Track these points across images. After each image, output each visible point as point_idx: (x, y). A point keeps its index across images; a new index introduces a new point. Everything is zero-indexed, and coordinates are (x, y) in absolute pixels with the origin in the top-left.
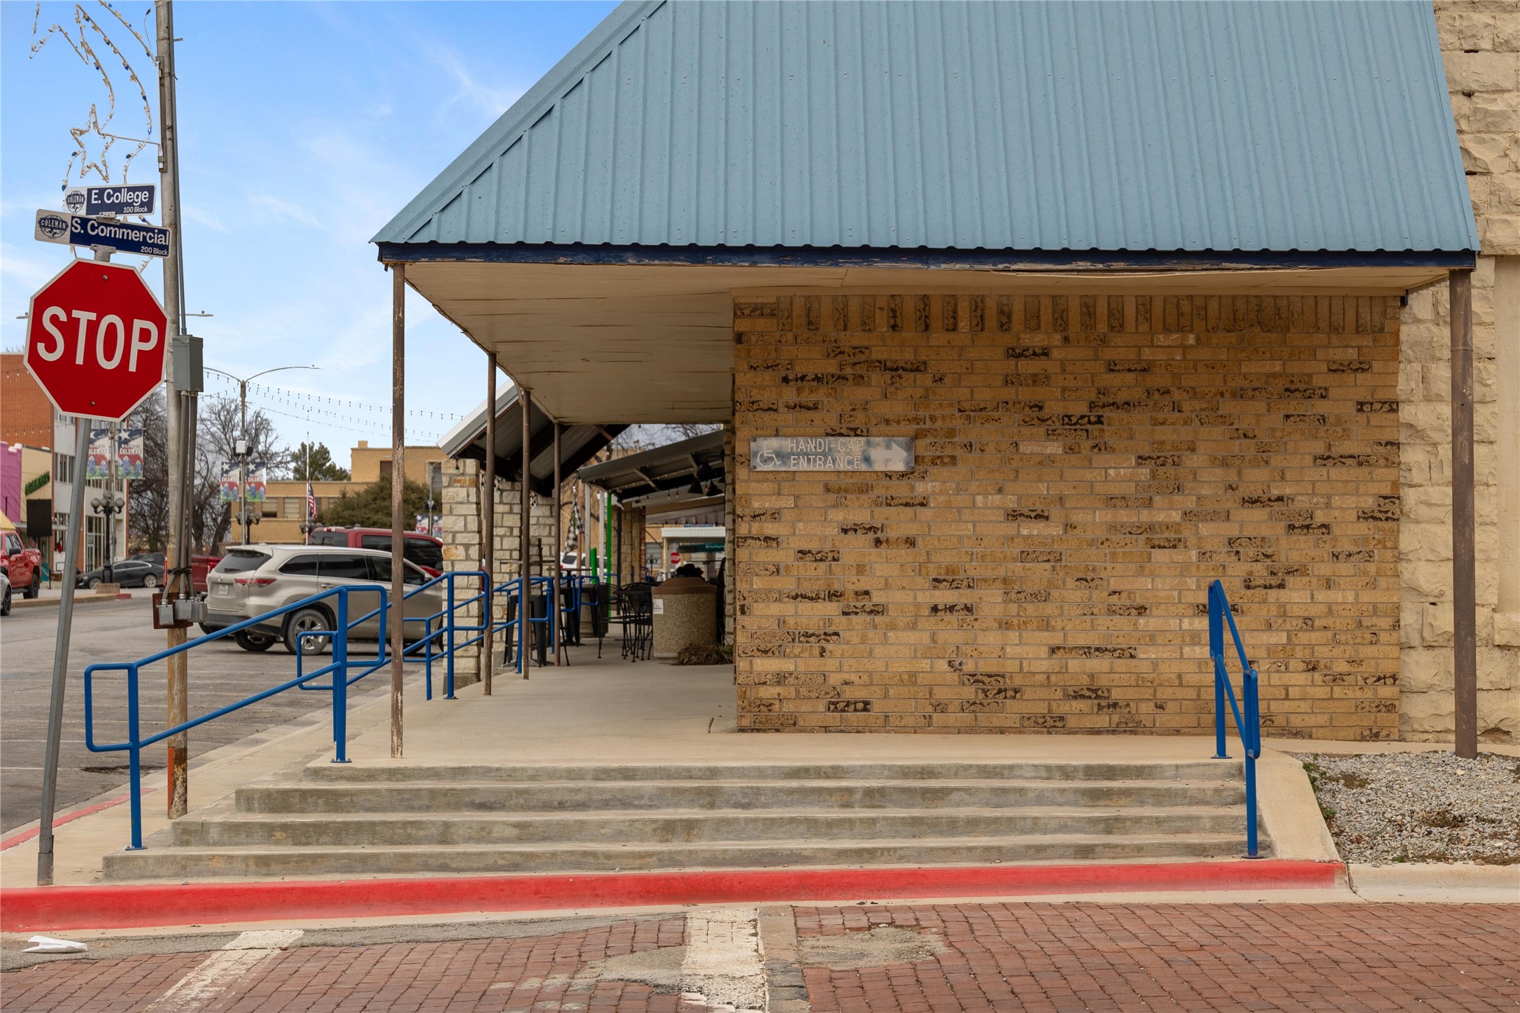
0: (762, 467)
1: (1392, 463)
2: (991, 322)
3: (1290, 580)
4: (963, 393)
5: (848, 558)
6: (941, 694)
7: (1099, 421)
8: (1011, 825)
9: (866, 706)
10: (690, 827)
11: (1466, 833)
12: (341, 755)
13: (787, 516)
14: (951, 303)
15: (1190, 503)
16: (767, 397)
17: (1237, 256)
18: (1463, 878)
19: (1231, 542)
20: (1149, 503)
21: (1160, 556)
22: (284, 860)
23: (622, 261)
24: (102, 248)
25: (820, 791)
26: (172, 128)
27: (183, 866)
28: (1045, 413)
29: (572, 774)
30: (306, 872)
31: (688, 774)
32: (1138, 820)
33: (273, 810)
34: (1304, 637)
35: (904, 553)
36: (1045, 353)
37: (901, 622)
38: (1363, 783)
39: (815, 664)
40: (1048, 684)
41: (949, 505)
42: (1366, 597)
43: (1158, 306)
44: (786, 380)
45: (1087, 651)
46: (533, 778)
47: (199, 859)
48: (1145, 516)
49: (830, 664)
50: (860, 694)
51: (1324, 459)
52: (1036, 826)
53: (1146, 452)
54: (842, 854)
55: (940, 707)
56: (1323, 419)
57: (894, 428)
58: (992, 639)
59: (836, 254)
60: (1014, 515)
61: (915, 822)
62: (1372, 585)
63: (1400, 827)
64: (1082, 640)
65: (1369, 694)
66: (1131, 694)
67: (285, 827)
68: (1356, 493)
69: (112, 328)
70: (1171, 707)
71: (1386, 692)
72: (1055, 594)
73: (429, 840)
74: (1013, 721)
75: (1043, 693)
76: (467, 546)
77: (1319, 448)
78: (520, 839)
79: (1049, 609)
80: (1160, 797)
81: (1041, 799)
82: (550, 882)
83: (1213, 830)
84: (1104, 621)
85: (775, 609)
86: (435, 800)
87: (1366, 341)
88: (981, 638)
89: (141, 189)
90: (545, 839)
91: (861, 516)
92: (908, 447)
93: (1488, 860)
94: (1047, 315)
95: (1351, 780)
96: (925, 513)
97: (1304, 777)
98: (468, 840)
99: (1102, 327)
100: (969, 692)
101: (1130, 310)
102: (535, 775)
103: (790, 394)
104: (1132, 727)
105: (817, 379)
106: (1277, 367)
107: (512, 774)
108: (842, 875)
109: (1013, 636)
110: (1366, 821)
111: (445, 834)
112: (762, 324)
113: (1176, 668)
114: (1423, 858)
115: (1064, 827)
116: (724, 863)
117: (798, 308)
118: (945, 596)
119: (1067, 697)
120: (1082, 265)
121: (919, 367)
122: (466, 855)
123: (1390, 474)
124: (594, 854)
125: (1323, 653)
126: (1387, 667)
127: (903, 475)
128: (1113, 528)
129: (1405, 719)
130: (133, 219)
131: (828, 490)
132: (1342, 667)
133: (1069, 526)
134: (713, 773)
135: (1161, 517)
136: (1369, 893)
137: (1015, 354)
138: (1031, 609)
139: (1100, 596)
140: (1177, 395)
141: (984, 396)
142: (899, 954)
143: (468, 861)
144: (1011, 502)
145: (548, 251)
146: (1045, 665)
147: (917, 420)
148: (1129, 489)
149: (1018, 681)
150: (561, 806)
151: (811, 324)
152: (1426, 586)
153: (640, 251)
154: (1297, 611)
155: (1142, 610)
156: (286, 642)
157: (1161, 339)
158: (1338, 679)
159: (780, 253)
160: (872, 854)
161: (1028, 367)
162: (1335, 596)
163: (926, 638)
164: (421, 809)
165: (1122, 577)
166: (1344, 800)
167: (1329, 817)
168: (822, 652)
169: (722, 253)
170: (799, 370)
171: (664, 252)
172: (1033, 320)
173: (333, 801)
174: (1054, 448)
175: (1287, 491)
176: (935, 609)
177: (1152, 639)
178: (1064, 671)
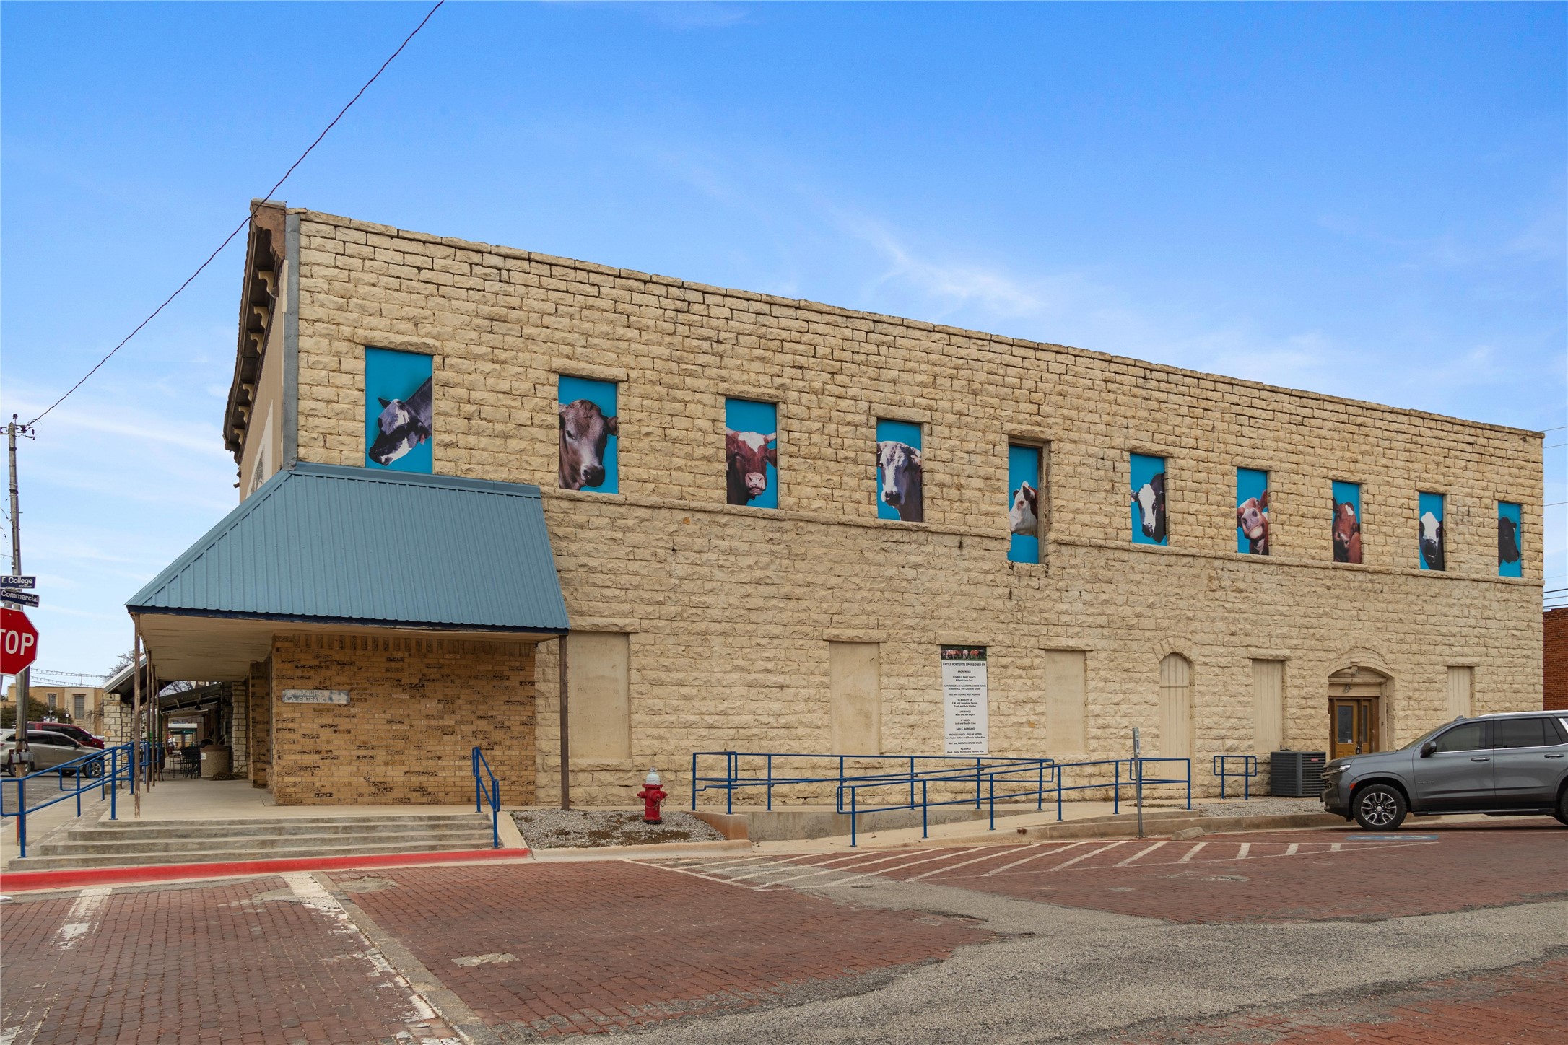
0: (287, 701)
1: (533, 704)
2: (381, 647)
3: (495, 747)
4: (369, 674)
5: (323, 737)
6: (360, 790)
7: (423, 686)
8: (403, 839)
9: (331, 795)
10: (273, 843)
11: (571, 837)
12: (113, 816)
13: (298, 720)
14: (365, 639)
15: (458, 718)
16: (290, 673)
17: (483, 627)
18: (572, 853)
19: (473, 732)
20: (442, 718)
21: (446, 737)
22: (95, 860)
23: (237, 618)
24: (8, 602)
25: (325, 827)
26: (18, 550)
27: (48, 864)
28: (402, 683)
29: (218, 823)
30: (105, 865)
31: (269, 822)
32: (451, 836)
33: (85, 840)
34: (501, 768)
35: (346, 736)
36: (402, 660)
37: (345, 762)
38: (531, 821)
39: (310, 779)
40: (403, 786)
41: (364, 717)
42: (523, 753)
43: (446, 642)
44: (297, 667)
45: (419, 773)
46: (202, 825)
47: (55, 860)
48: (441, 722)
49: (316, 779)
50: (329, 790)
51: (507, 702)
52: (412, 839)
53: (441, 698)
54: (337, 852)
55: (361, 795)
56: (507, 688)
57: (341, 687)
58: (381, 769)
59: (327, 619)
60: (390, 722)
61: (365, 838)
62: (526, 749)
63: (547, 836)
64: (417, 769)
65: (524, 788)
66: (436, 789)
67: (93, 847)
68: (520, 715)
69: (13, 636)
70: (451, 794)
71: (530, 788)
72: (406, 752)
73: (159, 851)
74: (390, 800)
75: (401, 790)
76: (116, 731)
77: (506, 698)
78: (200, 849)
79: (404, 757)
80: (458, 827)
81: (413, 829)
82: (217, 866)
83: (480, 838)
84: (425, 762)
85: (293, 757)
86: (160, 834)
87: (523, 659)
88: (377, 768)
89: (29, 578)
90: (211, 849)
91: (328, 721)
92: (348, 695)
93: (581, 846)
94: (402, 646)
95: (526, 819)
96: (354, 720)
97: (511, 818)
98: (176, 850)
99: (424, 651)
100: (372, 789)
101: (435, 645)
102: (203, 824)
103: (299, 673)
104: (436, 802)
105: (310, 667)
106: (491, 668)
107: (192, 823)
108: (340, 859)
109: (390, 768)
110: (534, 834)
111: (167, 848)
112: (287, 645)
113: (453, 779)
114: (557, 847)
115: (423, 839)
116: (292, 856)
117: (302, 639)
118: (362, 752)
119: (411, 791)
120: (424, 627)
121: (352, 664)
122: (178, 856)
123: (531, 708)
124: (234, 854)
125: (507, 773)
126: (531, 779)
127: (345, 705)
128: (429, 727)
129: (537, 797)
130: (24, 591)
131: (315, 710)
132: (514, 779)
133: (412, 726)
134: (279, 821)
135: (447, 723)
136: (539, 860)
137: (390, 660)
138: (396, 757)
139: (423, 753)
140: (453, 677)
141: (377, 675)
142: (380, 887)
143: (178, 859)
144: (389, 716)
145: (205, 612)
146: (402, 779)
147: (351, 684)
148: (435, 712)
149: (391, 785)
150: (216, 836)
151: (308, 645)
152: (544, 749)
153: (244, 614)
154: (498, 758)
155: (440, 758)
156: (9, 772)
157: (447, 656)
158: (513, 783)
159: (303, 618)
160: (349, 851)
161: (395, 665)
162: (512, 753)
163: (355, 768)
164: (154, 838)
165: (432, 745)
166: (525, 826)
167: (521, 832)
168: (313, 774)
169: (279, 616)
170: (303, 663)
171: (255, 615)
172: (397, 647)
173: (114, 835)
174: (406, 696)
175: (494, 714)
176: (358, 757)
177: (444, 769)
178: (410, 781)
